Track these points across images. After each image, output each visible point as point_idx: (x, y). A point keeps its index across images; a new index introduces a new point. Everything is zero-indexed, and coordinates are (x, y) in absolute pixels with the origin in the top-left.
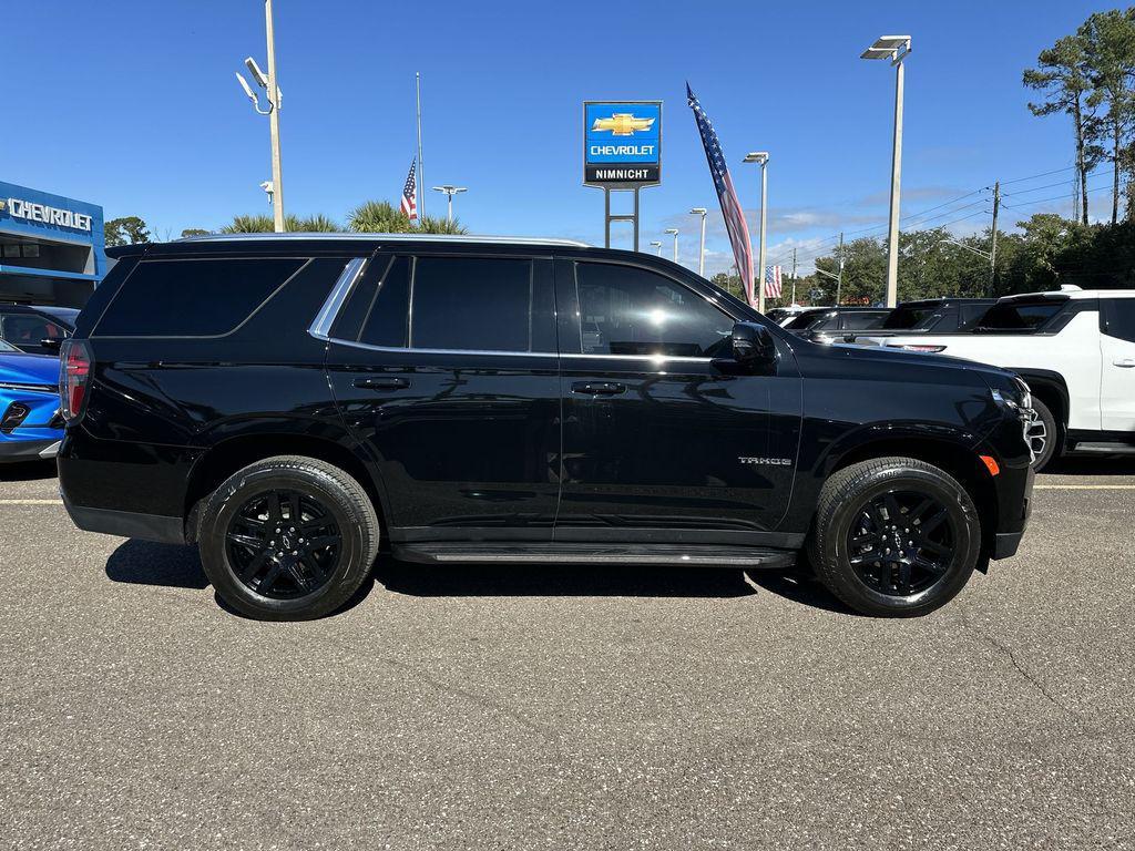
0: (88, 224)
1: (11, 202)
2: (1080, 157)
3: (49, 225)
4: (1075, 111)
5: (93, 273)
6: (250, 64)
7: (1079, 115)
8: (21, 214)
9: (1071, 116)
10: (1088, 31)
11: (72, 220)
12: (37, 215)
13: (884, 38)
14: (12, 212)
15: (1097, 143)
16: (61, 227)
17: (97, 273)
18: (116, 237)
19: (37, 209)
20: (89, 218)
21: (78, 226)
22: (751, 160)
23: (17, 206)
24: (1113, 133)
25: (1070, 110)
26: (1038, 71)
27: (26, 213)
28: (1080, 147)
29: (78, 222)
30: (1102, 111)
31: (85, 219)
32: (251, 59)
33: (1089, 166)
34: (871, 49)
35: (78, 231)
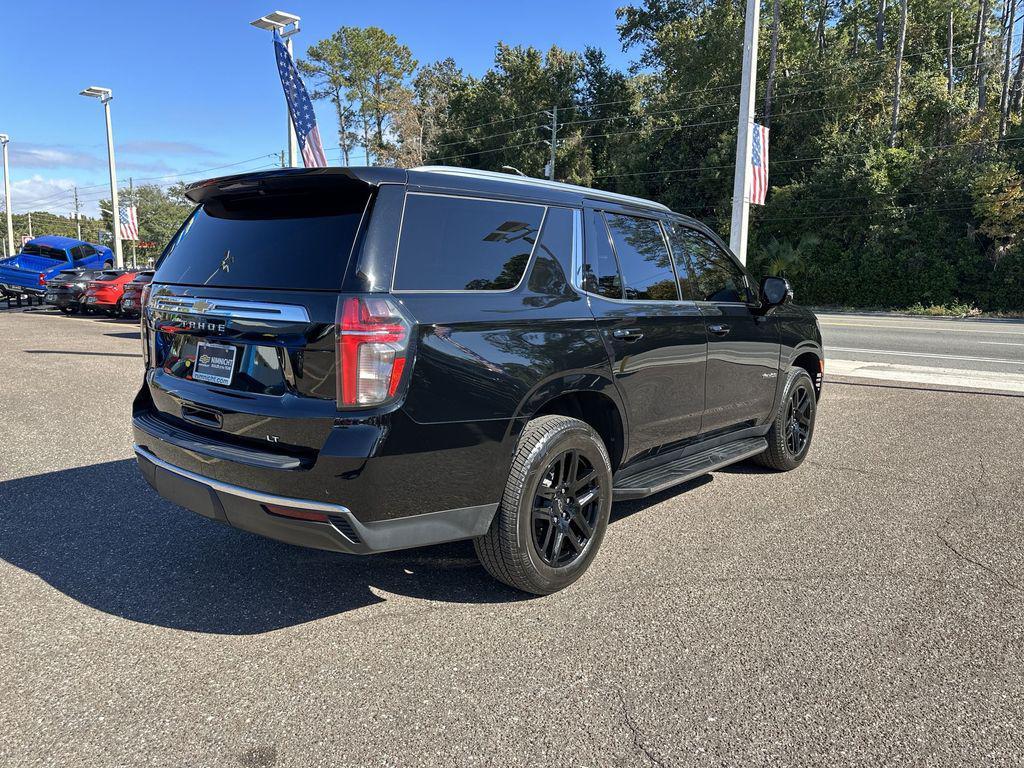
2: (342, 139)
4: (336, 100)
7: (339, 106)
9: (334, 106)
10: (339, 39)
13: (278, 13)
15: (352, 130)
22: (92, 93)
24: (363, 124)
25: (334, 100)
26: (307, 62)
28: (342, 132)
30: (357, 106)
33: (350, 147)
34: (264, 19)
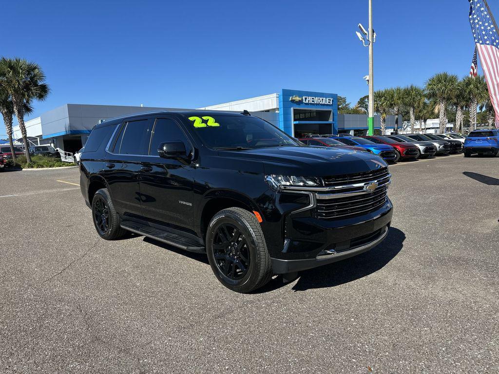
0: (331, 102)
1: (304, 98)
3: (317, 104)
5: (332, 121)
6: (360, 26)
8: (307, 102)
11: (326, 101)
12: (313, 101)
14: (304, 101)
16: (321, 104)
17: (333, 120)
18: (364, 103)
19: (313, 99)
20: (332, 99)
21: (327, 103)
23: (306, 99)
27: (309, 101)
29: (328, 101)
31: (330, 100)
32: (360, 24)
35: (327, 105)
